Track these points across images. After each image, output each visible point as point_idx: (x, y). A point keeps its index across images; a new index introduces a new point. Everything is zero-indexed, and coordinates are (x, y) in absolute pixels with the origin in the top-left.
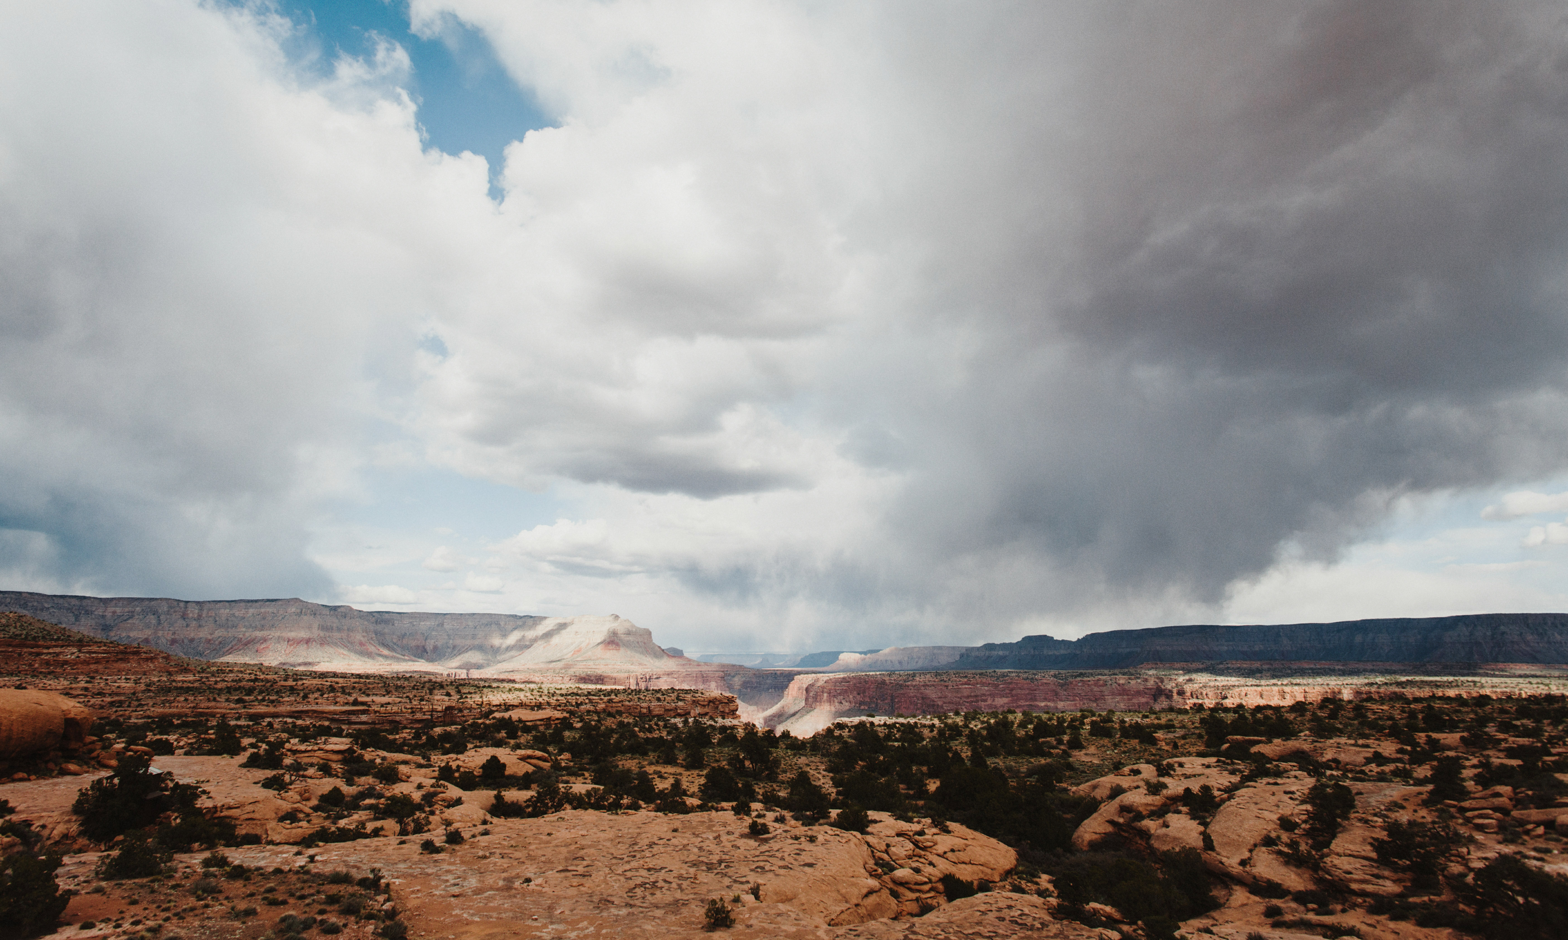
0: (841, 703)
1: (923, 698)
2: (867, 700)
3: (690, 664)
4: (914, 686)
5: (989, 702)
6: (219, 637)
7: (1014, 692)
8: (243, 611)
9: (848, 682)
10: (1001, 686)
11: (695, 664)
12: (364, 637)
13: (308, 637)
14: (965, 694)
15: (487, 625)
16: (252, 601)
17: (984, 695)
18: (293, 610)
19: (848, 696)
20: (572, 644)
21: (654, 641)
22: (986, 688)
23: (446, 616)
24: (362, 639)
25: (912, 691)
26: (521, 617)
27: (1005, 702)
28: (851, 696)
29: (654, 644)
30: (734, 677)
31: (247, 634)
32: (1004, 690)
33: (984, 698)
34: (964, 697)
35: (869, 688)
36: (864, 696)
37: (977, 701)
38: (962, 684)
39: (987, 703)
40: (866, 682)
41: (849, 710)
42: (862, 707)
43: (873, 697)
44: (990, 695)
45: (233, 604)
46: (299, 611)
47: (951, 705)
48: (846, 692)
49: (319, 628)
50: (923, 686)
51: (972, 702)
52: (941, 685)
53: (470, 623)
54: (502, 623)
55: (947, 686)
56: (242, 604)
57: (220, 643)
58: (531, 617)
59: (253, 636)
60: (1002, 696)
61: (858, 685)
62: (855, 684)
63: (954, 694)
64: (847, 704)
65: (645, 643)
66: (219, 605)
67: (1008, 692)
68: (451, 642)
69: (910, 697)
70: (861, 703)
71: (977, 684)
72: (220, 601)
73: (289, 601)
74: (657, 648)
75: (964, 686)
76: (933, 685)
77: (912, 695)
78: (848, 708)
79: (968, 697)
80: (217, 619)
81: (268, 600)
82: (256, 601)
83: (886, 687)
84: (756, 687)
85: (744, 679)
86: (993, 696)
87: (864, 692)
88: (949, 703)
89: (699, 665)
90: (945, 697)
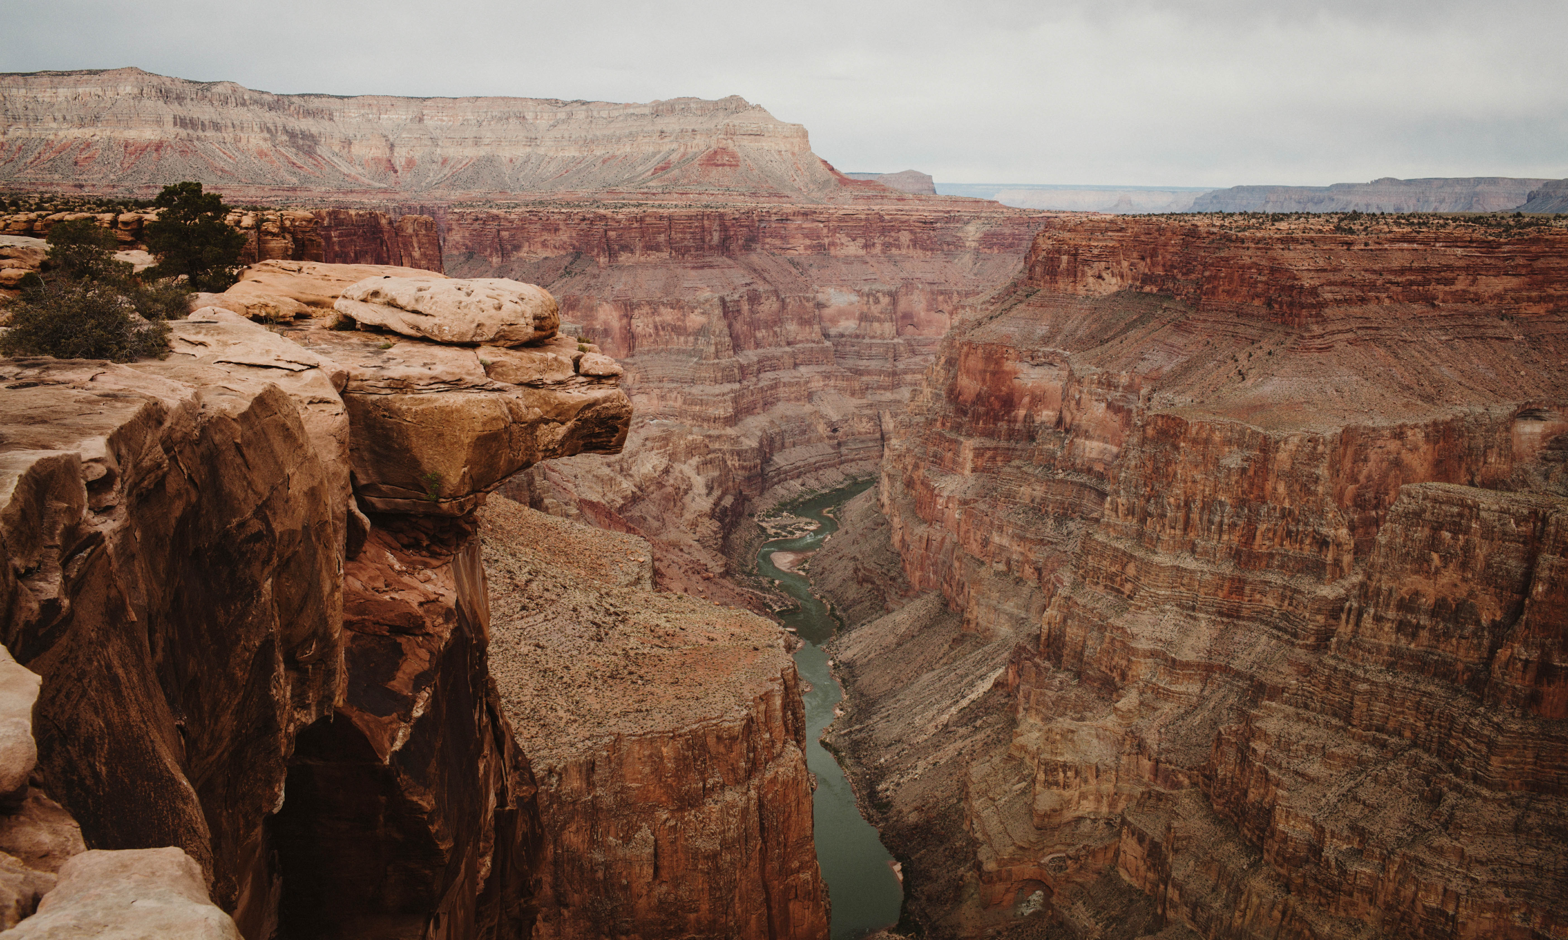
0: (1100, 277)
1: (1273, 270)
2: (1159, 271)
3: (882, 197)
4: (1259, 241)
5: (1459, 286)
6: (18, 138)
7: (1540, 264)
8: (49, 93)
9: (1121, 230)
10: (1506, 248)
11: (894, 196)
12: (265, 140)
13: (158, 138)
14: (1395, 265)
15: (500, 119)
16: (63, 74)
17: (1449, 268)
18: (129, 89)
19: (1119, 263)
20: (654, 154)
21: (813, 150)
22: (1459, 251)
23: (428, 103)
24: (261, 143)
25: (1249, 253)
26: (565, 104)
27: (1509, 286)
28: (1125, 264)
29: (812, 154)
30: (967, 223)
31: (61, 134)
32: (1511, 258)
33: (1449, 275)
34: (1391, 271)
35: (1165, 245)
36: (1154, 264)
37: (1426, 282)
38: (1392, 241)
39: (1454, 288)
40: (1160, 230)
41: (1118, 294)
42: (1147, 289)
43: (1173, 267)
44: (1467, 268)
45: (31, 79)
46: (136, 91)
47: (1345, 290)
48: (1113, 252)
49: (175, 124)
50: (1281, 240)
51: (1411, 283)
52: (1334, 241)
53: (470, 116)
54: (530, 116)
55: (1349, 244)
56: (46, 80)
57: (20, 148)
58: (584, 103)
59: (71, 137)
60: (1500, 272)
61: (1143, 238)
62: (1136, 236)
63: (1365, 264)
64: (1114, 281)
65: (793, 154)
66: (8, 80)
67: (1521, 261)
68: (439, 151)
69: (1242, 267)
70: (1147, 279)
71: (1436, 240)
72: (11, 74)
73: (119, 72)
74: (819, 163)
75: (1397, 246)
76: (1311, 241)
77: (1247, 261)
78: (1115, 289)
79: (1402, 271)
80: (8, 105)
81: (90, 72)
82: (70, 74)
83: (1198, 243)
84: (1011, 245)
85: (988, 227)
86: (1473, 271)
87: (1153, 254)
88: (1344, 283)
89: (901, 199)
90: (1335, 270)
